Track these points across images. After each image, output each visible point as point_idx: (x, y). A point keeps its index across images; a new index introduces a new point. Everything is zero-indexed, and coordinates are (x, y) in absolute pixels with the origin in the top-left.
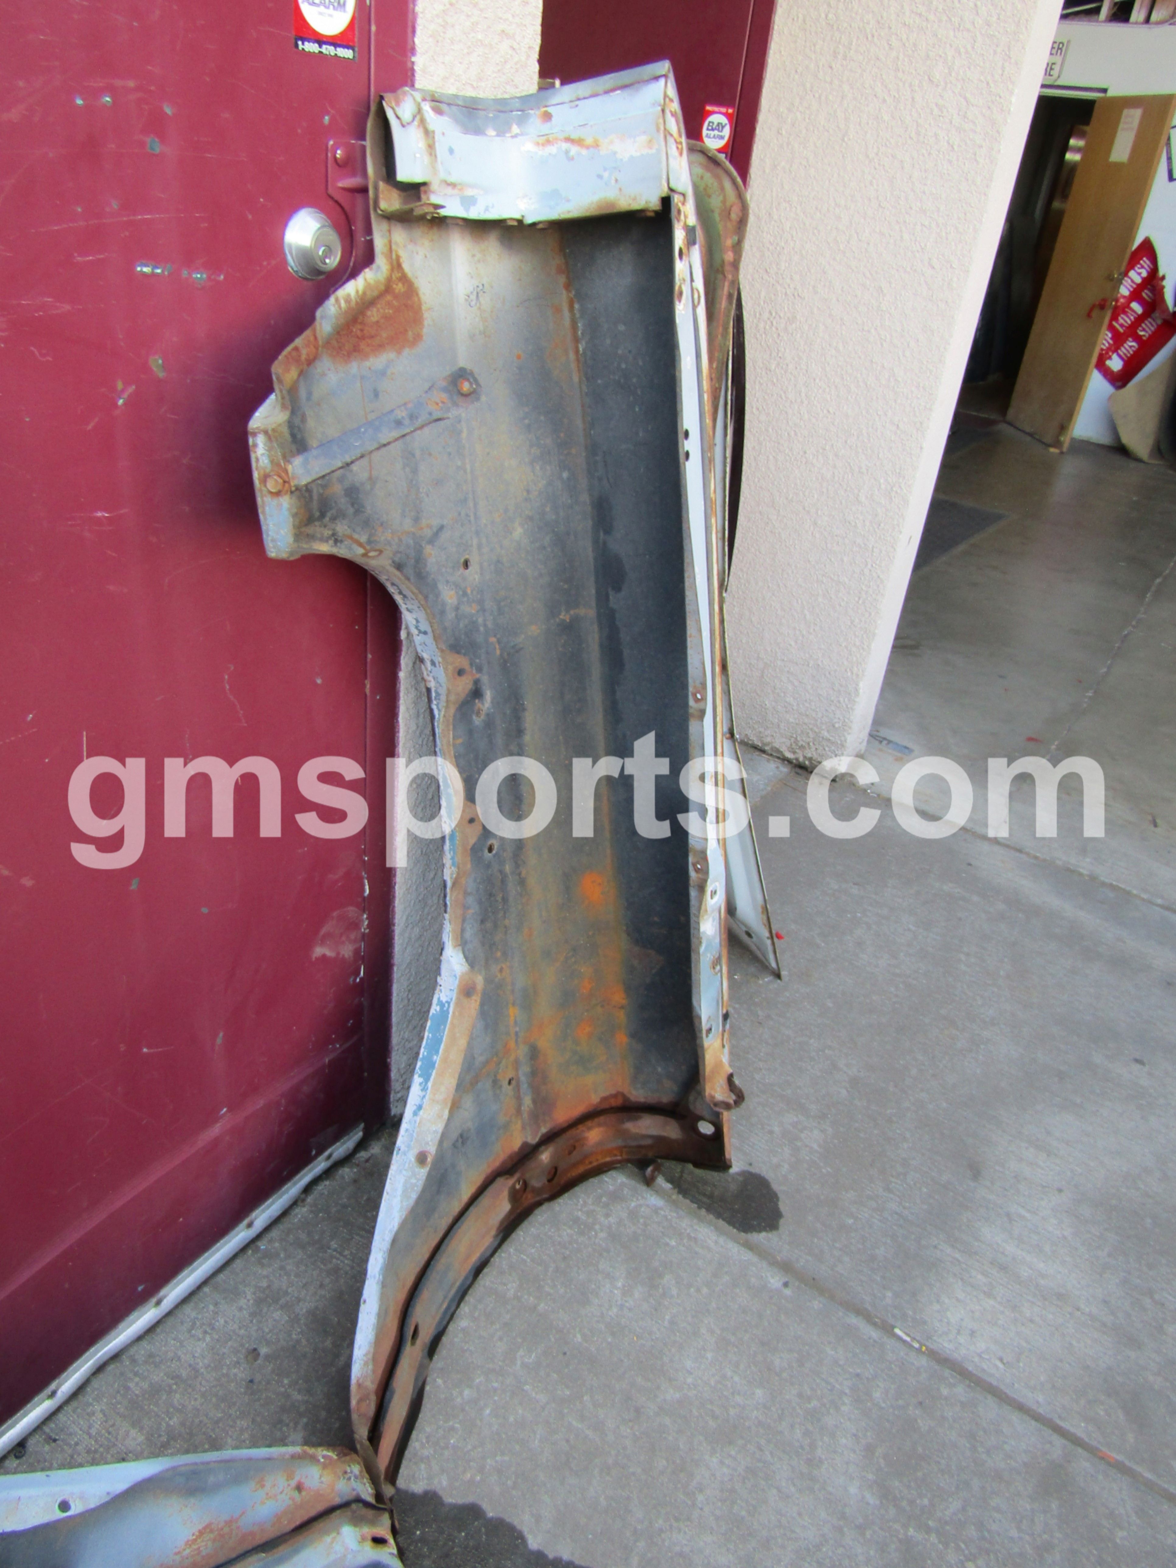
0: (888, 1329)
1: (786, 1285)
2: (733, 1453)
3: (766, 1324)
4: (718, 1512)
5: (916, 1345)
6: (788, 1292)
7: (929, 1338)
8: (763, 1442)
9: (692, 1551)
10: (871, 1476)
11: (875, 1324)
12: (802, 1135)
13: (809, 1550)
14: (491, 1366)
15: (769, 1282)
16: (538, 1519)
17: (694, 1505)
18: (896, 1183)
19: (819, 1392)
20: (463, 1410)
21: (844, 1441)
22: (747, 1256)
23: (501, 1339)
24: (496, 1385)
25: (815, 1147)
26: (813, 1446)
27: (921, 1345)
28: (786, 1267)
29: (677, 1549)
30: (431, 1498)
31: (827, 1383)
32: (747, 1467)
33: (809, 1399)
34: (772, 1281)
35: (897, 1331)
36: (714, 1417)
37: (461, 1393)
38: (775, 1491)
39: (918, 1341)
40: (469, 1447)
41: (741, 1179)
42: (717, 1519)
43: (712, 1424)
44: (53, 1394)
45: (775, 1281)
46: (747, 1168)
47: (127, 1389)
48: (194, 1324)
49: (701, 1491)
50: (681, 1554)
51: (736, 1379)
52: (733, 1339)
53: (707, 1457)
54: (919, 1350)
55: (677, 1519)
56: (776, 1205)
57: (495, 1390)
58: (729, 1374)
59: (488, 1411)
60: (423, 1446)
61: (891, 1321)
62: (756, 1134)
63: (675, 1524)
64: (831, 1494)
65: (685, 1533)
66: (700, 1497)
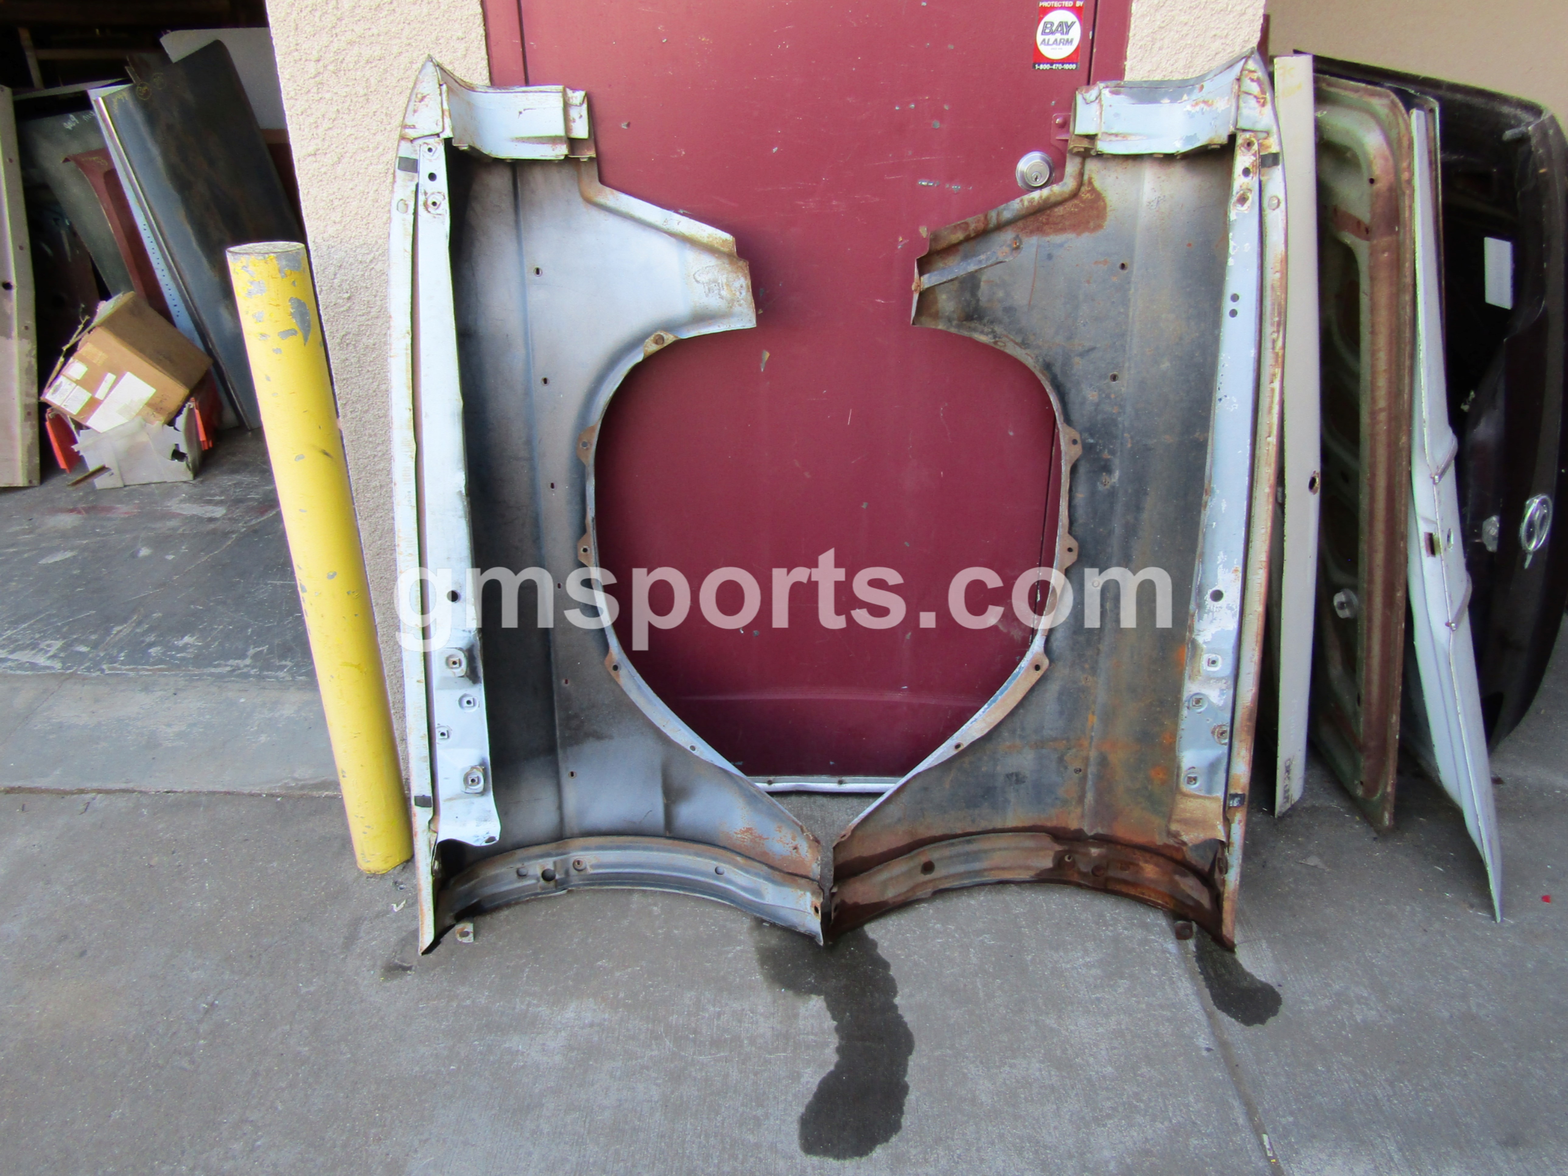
0: (1258, 1131)
1: (1208, 1050)
2: (1053, 1073)
3: (1164, 1051)
4: (1008, 1082)
5: (1270, 1154)
6: (1205, 1053)
7: (1288, 1160)
8: (1079, 1086)
9: (972, 1079)
10: (1129, 1161)
11: (1251, 1120)
12: (1357, 1006)
13: (1038, 1142)
14: (964, 927)
15: (1197, 1039)
16: (911, 996)
17: (999, 1067)
18: (1406, 1086)
19: (1152, 1104)
20: (928, 929)
21: (1135, 1134)
22: (1201, 1016)
23: (984, 923)
24: (956, 935)
25: (1359, 1018)
26: (1109, 1116)
27: (1274, 1157)
28: (1224, 1045)
29: (966, 1071)
30: (874, 944)
31: (1165, 1106)
32: (1052, 1085)
33: (1141, 1101)
34: (1201, 1040)
35: (1265, 1137)
36: (1064, 1051)
37: (935, 924)
38: (1055, 1107)
39: (1274, 1153)
40: (913, 944)
41: (1259, 986)
42: (1004, 1083)
43: (1058, 1053)
44: (770, 783)
45: (1203, 1041)
46: (1275, 986)
47: (802, 809)
48: (852, 808)
49: (1011, 1066)
50: (965, 1075)
51: (1104, 1053)
52: (1129, 1037)
53: (1034, 1060)
54: (1269, 1159)
55: (981, 1062)
56: (1269, 1017)
57: (954, 937)
58: (1103, 1046)
59: (939, 941)
60: (893, 925)
61: (1268, 1129)
62: (1312, 977)
63: (978, 1063)
64: (1089, 1141)
65: (978, 1071)
66: (1007, 1068)
